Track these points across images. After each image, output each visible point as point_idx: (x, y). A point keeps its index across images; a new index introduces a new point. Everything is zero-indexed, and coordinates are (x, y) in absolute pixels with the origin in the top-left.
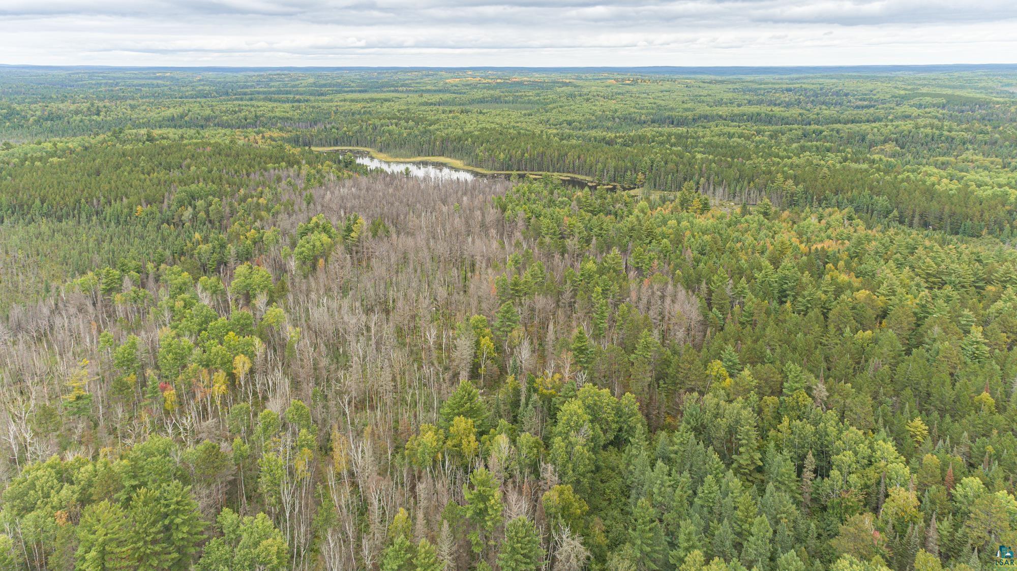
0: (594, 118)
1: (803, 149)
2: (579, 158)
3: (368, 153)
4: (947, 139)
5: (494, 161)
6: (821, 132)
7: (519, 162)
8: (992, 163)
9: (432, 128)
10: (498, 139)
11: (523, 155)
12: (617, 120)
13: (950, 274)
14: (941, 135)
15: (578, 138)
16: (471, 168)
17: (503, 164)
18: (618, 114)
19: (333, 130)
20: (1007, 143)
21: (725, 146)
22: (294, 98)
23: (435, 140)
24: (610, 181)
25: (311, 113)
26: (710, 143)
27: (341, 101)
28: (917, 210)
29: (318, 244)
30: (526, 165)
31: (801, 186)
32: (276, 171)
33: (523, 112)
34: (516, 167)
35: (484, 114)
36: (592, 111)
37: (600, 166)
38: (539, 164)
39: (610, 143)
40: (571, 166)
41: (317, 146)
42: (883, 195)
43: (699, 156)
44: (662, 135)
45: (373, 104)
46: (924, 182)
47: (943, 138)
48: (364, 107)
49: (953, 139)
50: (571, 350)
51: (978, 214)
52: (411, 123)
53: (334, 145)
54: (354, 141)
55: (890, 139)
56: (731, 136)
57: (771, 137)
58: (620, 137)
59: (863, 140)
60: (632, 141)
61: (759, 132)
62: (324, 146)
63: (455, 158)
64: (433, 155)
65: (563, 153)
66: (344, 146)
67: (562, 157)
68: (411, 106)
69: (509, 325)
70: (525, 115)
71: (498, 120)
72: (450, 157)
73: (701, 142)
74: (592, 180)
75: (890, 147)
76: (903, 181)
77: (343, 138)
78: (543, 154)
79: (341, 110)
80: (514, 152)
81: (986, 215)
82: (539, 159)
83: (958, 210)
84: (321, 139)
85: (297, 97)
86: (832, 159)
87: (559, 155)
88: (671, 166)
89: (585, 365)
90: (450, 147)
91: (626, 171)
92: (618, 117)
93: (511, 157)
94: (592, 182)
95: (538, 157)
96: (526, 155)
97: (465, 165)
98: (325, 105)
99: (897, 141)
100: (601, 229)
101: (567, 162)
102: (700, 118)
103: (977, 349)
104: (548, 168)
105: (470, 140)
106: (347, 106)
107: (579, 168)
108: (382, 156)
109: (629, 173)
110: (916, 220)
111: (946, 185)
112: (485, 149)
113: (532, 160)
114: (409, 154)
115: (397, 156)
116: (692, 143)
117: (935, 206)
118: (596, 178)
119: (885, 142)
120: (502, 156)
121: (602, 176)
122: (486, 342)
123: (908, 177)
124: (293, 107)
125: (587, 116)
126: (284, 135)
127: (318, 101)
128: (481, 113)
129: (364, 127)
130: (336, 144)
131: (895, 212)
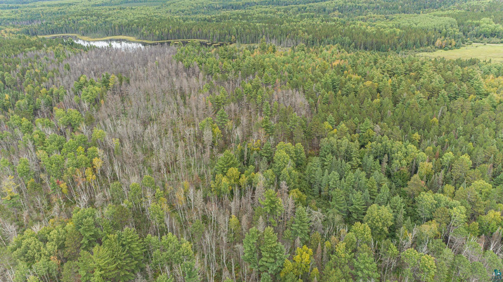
0: (193, 8)
1: (302, 17)
2: (199, 30)
3: (76, 37)
4: (358, 7)
5: (153, 36)
6: (306, 8)
7: (167, 35)
8: (381, 17)
9: (109, 19)
10: (151, 23)
11: (169, 31)
12: (205, 8)
13: (397, 70)
14: (356, 6)
15: (192, 19)
16: (141, 41)
17: (158, 37)
18: (205, 5)
19: (48, 25)
20: (383, 7)
21: (266, 18)
22: (8, 6)
23: (115, 26)
24: (218, 41)
25: (27, 15)
26: (258, 17)
27: (42, 6)
28: (363, 42)
29: (94, 92)
30: (171, 36)
31: (311, 35)
32: (32, 52)
33: (155, 7)
34: (166, 38)
35: (134, 9)
36: (191, 4)
37: (211, 34)
38: (178, 35)
39: (209, 21)
40: (195, 35)
41: (41, 35)
42: (347, 36)
43: (257, 24)
44: (234, 15)
45: (63, 7)
46: (361, 29)
47: (357, 7)
48: (60, 10)
49: (361, 7)
50: (263, 128)
51: (387, 41)
52: (95, 18)
53: (52, 34)
54: (64, 30)
55: (336, 9)
56: (266, 13)
57: (284, 12)
58: (214, 17)
59: (324, 10)
60: (220, 19)
61: (278, 10)
62: (46, 35)
63: (129, 35)
64: (115, 35)
65: (189, 28)
66: (58, 33)
67: (190, 30)
68: (88, 7)
69: (224, 121)
70: (157, 8)
71: (143, 12)
72: (126, 35)
73: (254, 17)
74: (208, 41)
75: (336, 13)
76: (352, 29)
77: (57, 29)
78: (179, 30)
79: (45, 12)
80: (163, 30)
81: (390, 41)
82: (178, 32)
83: (379, 40)
84: (43, 31)
85: (10, 5)
86: (317, 21)
87: (188, 29)
88: (247, 30)
89: (271, 134)
90: (125, 30)
91: (225, 35)
92: (205, 7)
93: (162, 32)
94: (209, 42)
95: (177, 31)
96: (170, 31)
97: (136, 39)
98: (34, 9)
99: (338, 9)
100: (239, 66)
101: (193, 33)
102: (246, 4)
103: (421, 100)
104: (183, 37)
105: (135, 25)
106: (48, 9)
107: (200, 36)
108: (85, 38)
109: (227, 36)
110: (362, 46)
111: (370, 29)
112: (146, 29)
113: (174, 33)
114: (101, 35)
115: (95, 38)
116: (250, 18)
117: (369, 39)
118: (210, 40)
119: (334, 11)
120: (157, 32)
121: (213, 39)
122: (217, 130)
123: (354, 27)
124: (13, 12)
125: (190, 7)
126: (17, 29)
127: (25, 7)
128: (132, 9)
129: (67, 22)
130: (53, 33)
131: (353, 44)
